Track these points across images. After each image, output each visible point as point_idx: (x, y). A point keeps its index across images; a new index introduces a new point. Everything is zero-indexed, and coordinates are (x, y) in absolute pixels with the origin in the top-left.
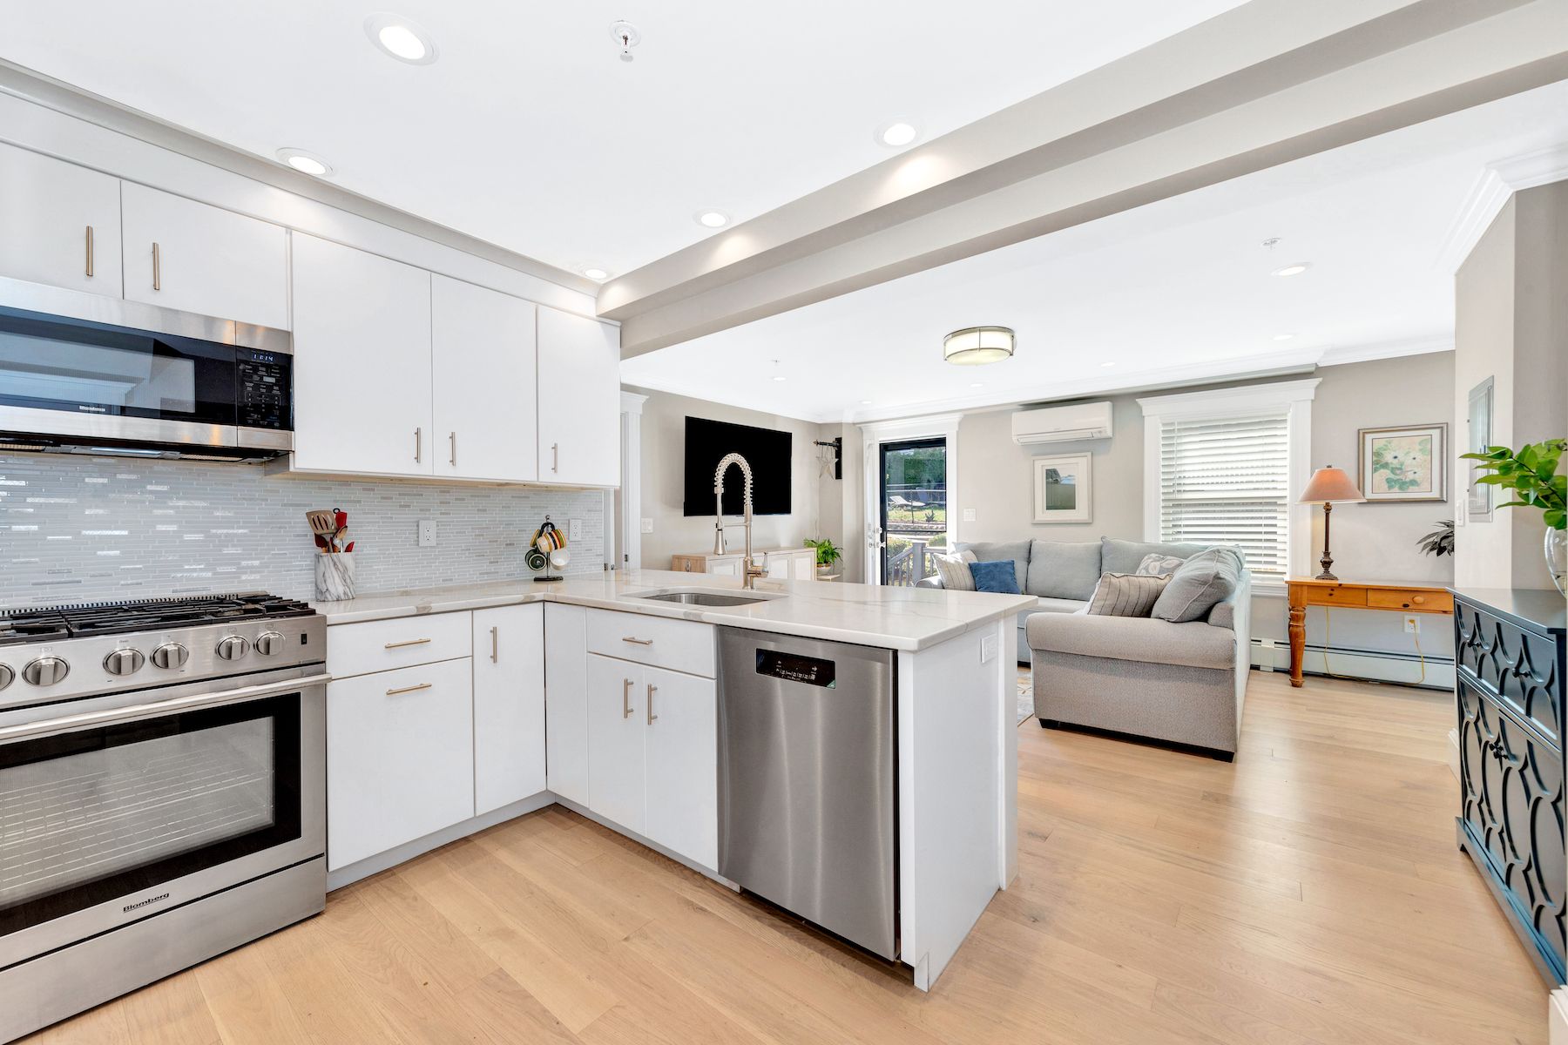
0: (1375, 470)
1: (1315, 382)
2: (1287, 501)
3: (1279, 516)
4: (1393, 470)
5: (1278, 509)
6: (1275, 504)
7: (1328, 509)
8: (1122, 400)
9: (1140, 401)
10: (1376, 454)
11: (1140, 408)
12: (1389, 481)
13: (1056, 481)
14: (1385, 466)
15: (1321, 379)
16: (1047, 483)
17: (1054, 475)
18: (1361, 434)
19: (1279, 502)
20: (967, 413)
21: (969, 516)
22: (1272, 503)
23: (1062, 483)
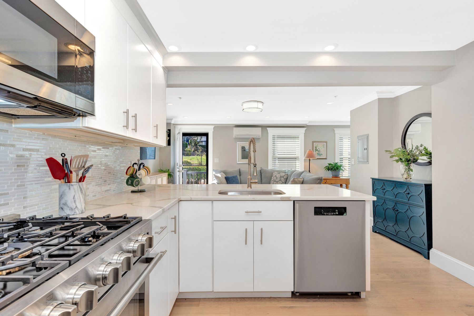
0: (315, 151)
1: (305, 129)
2: (299, 158)
3: (297, 162)
4: (318, 151)
5: (297, 160)
6: (296, 158)
7: (310, 160)
8: (264, 127)
9: (268, 128)
10: (316, 147)
11: (267, 130)
12: (318, 154)
13: (244, 150)
14: (317, 150)
15: (306, 128)
16: (242, 151)
17: (244, 148)
18: (313, 142)
19: (297, 158)
20: (216, 125)
21: (217, 161)
22: (295, 159)
23: (246, 151)
